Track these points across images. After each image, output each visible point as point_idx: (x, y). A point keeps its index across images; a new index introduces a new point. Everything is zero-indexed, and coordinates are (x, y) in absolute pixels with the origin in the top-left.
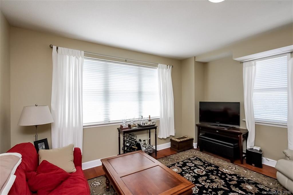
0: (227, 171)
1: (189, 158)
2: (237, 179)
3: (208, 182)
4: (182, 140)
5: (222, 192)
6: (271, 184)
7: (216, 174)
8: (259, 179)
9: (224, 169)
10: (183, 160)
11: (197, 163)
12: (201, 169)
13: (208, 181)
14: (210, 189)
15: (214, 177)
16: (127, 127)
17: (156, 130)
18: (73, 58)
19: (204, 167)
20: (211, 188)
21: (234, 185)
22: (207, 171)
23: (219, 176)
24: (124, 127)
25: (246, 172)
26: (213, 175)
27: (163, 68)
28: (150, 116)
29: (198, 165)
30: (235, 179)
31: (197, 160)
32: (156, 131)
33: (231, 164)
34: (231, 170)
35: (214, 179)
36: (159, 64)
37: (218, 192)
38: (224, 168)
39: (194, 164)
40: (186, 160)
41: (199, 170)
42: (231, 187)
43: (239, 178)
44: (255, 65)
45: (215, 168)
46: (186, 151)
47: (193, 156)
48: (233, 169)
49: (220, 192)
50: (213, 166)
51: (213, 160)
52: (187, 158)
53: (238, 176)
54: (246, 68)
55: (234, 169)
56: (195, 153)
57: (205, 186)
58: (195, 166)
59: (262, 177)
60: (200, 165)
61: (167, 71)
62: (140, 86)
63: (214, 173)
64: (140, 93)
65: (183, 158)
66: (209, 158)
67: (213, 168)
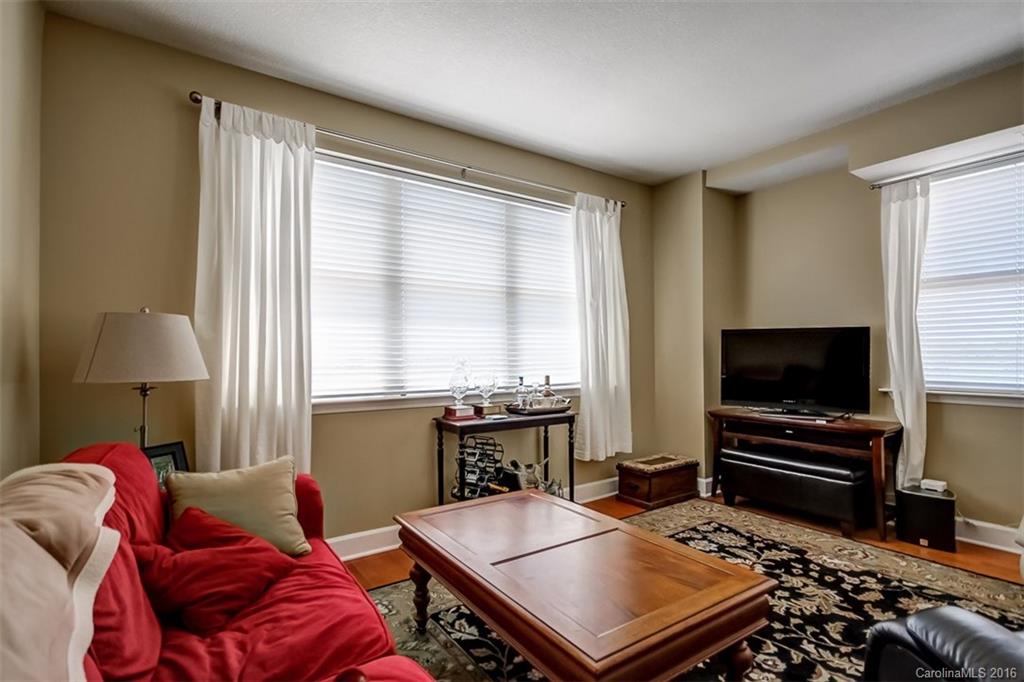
0: (836, 561)
1: (691, 526)
2: (880, 587)
3: (780, 598)
4: (659, 466)
5: (840, 625)
6: (1002, 597)
7: (801, 572)
8: (955, 584)
9: (825, 558)
10: (671, 533)
11: (726, 539)
12: (745, 559)
13: (779, 593)
14: (795, 616)
15: (796, 582)
16: (471, 412)
17: (571, 426)
18: (277, 150)
19: (755, 553)
20: (799, 613)
21: (876, 604)
22: (766, 563)
23: (815, 580)
24: (458, 414)
25: (904, 564)
26: (793, 575)
27: (591, 210)
28: (548, 378)
29: (730, 546)
30: (874, 586)
31: (723, 532)
32: (571, 432)
33: (844, 542)
34: (850, 560)
35: (799, 589)
36: (578, 193)
37: (826, 627)
38: (824, 553)
39: (713, 542)
40: (683, 532)
41: (739, 561)
42: (867, 609)
43: (884, 581)
44: (925, 192)
45: (793, 556)
46: (675, 506)
47: (707, 521)
48: (857, 557)
49: (830, 624)
50: (784, 547)
51: (779, 529)
52: (684, 526)
53: (879, 576)
54: (893, 205)
55: (861, 555)
56: (708, 510)
57: (776, 609)
58: (721, 548)
59: (963, 577)
60: (736, 547)
61: (605, 218)
62: (511, 270)
63: (794, 571)
64: (511, 294)
65: (672, 526)
66: (764, 525)
67: (786, 555)
